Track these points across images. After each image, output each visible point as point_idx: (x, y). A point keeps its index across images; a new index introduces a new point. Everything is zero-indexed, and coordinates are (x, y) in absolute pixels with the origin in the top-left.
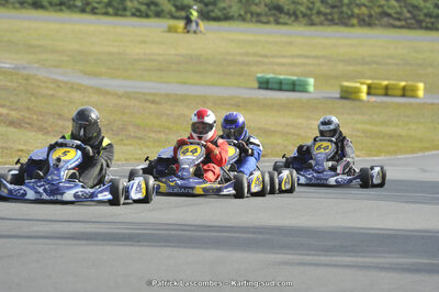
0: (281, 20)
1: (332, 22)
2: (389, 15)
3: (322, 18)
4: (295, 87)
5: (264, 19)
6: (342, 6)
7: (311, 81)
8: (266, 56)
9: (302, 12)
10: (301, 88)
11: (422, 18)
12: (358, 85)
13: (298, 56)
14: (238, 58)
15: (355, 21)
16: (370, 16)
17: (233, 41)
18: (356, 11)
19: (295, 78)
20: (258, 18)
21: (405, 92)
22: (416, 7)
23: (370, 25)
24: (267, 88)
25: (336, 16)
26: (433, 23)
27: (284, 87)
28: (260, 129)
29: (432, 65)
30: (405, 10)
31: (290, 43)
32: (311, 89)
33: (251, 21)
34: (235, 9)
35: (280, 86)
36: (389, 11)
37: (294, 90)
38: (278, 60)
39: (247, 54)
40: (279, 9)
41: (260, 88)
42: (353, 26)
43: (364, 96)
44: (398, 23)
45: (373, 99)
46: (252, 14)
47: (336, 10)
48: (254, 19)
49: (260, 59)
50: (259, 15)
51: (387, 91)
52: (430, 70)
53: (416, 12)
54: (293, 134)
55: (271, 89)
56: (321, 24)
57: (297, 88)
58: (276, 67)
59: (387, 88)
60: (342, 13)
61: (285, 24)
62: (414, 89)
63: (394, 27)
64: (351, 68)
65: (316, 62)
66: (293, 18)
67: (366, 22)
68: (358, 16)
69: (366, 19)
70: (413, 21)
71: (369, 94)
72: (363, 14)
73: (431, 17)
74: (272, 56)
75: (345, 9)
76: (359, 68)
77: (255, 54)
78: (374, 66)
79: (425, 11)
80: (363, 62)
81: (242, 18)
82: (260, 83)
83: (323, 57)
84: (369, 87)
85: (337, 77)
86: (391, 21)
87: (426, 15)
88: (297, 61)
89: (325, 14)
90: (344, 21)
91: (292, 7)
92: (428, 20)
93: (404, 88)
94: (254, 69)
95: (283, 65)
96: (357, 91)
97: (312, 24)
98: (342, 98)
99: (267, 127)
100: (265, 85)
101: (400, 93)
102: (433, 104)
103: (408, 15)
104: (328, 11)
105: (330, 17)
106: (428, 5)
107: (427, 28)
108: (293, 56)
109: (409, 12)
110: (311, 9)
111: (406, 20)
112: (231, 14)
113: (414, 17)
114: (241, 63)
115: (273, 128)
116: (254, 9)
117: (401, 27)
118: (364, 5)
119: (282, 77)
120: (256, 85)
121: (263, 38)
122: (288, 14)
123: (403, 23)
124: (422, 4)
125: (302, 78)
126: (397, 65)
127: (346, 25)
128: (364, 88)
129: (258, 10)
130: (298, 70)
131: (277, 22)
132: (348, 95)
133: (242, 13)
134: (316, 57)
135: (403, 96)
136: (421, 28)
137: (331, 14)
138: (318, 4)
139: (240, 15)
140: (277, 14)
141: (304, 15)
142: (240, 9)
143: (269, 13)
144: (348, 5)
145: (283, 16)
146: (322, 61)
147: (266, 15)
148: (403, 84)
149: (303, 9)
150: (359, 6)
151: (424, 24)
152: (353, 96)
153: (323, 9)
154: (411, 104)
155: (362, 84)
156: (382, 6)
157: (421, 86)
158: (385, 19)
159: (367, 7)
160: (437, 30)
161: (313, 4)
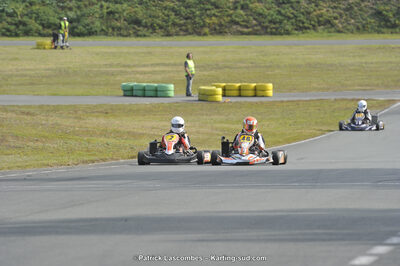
0: (140, 33)
1: (187, 32)
2: (237, 23)
3: (178, 29)
4: (157, 93)
5: (125, 33)
6: (195, 17)
7: (171, 87)
8: (129, 66)
9: (158, 25)
10: (162, 94)
11: (267, 24)
12: (213, 88)
13: (158, 65)
14: (104, 69)
15: (207, 30)
16: (221, 25)
17: (97, 54)
18: (208, 21)
19: (156, 85)
20: (119, 32)
21: (256, 93)
22: (260, 14)
23: (220, 33)
24: (132, 96)
25: (189, 27)
26: (277, 29)
27: (147, 93)
28: (129, 133)
29: (278, 67)
30: (251, 18)
31: (150, 53)
32: (172, 94)
33: (112, 35)
34: (98, 25)
35: (144, 93)
36: (237, 19)
37: (156, 97)
38: (140, 69)
39: (111, 65)
40: (137, 22)
41: (125, 96)
42: (205, 34)
43: (220, 98)
44: (246, 30)
45: (228, 100)
46: (113, 29)
47: (189, 21)
48: (115, 33)
49: (123, 69)
50: (120, 29)
51: (240, 93)
52: (277, 71)
53: (261, 20)
55: (136, 96)
56: (177, 34)
57: (159, 93)
58: (138, 76)
59: (240, 89)
60: (195, 23)
61: (145, 36)
62: (264, 90)
63: (242, 33)
64: (206, 73)
65: (174, 69)
66: (150, 31)
67: (219, 30)
68: (209, 26)
69: (218, 28)
70: (259, 28)
71: (224, 95)
72: (214, 23)
73: (275, 23)
74: (134, 66)
75: (197, 19)
76: (214, 73)
77: (118, 65)
78: (227, 70)
79: (269, 18)
80: (218, 67)
81: (104, 33)
82: (125, 91)
83: (181, 64)
84: (224, 89)
86: (239, 28)
87: (270, 22)
88: (157, 69)
89: (180, 25)
90: (197, 31)
91: (149, 21)
92: (273, 26)
93: (255, 89)
94: (118, 78)
95: (144, 73)
96: (213, 94)
97: (168, 35)
98: (199, 100)
100: (130, 92)
101: (251, 93)
102: (282, 102)
103: (254, 22)
104: (182, 22)
105: (184, 27)
106: (271, 12)
107: (272, 34)
108: (154, 65)
109: (255, 19)
110: (166, 22)
111: (253, 27)
112: (94, 29)
113: (260, 24)
114: (107, 73)
115: (141, 131)
116: (114, 23)
117: (249, 34)
118: (214, 15)
119: (145, 84)
120: (122, 93)
121: (125, 50)
122: (146, 26)
123: (250, 30)
124: (266, 12)
125: (163, 85)
126: (247, 68)
127: (199, 34)
128: (220, 91)
129: (119, 24)
130: (159, 77)
131: (137, 35)
132: (205, 98)
133: (104, 28)
134: (175, 65)
135: (255, 96)
136: (266, 33)
137: (184, 25)
138: (173, 17)
139: (103, 30)
140: (136, 27)
141: (161, 28)
142: (101, 23)
143: (129, 27)
144: (200, 16)
145: (141, 28)
146: (181, 68)
147: (126, 29)
148: (254, 85)
149: (159, 21)
150: (210, 16)
151: (269, 30)
152: (210, 98)
153: (177, 21)
154: (262, 103)
155: (217, 87)
156: (230, 16)
157: (270, 86)
158: (235, 27)
159: (216, 16)
160: (281, 34)
161: (168, 16)
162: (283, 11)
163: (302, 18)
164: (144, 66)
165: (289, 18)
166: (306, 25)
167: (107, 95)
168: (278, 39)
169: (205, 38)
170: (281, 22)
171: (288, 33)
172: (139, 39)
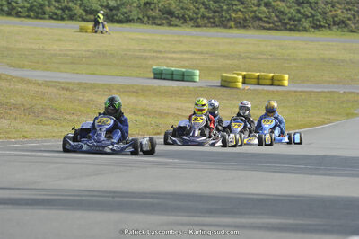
0: (172, 23)
1: (214, 24)
2: (260, 19)
3: (206, 21)
4: (184, 77)
5: (159, 22)
6: (222, 10)
7: (197, 72)
8: (160, 52)
9: (189, 16)
10: (189, 78)
11: (286, 21)
12: (235, 75)
13: (187, 52)
14: (137, 54)
15: (232, 24)
16: (245, 20)
17: (133, 39)
18: (233, 15)
19: (184, 70)
20: (153, 21)
21: (273, 82)
22: (282, 12)
23: (244, 27)
24: (161, 79)
25: (217, 20)
26: (296, 26)
27: (175, 77)
28: (156, 111)
29: (295, 60)
30: (273, 15)
31: (181, 42)
32: (197, 79)
33: (147, 23)
34: (134, 14)
35: (172, 76)
36: (260, 15)
37: (183, 80)
38: (169, 55)
39: (145, 50)
40: (171, 13)
41: (155, 78)
42: (231, 27)
43: (240, 85)
44: (267, 26)
45: (247, 87)
46: (148, 18)
47: (217, 14)
48: (150, 22)
49: (155, 54)
50: (154, 18)
51: (259, 81)
52: (293, 64)
53: (282, 17)
55: (165, 79)
56: (205, 26)
57: (186, 78)
58: (168, 61)
59: (258, 78)
60: (222, 17)
61: (176, 26)
62: (281, 79)
63: (264, 28)
64: (228, 62)
65: (201, 56)
66: (182, 21)
67: (242, 25)
68: (235, 20)
69: (242, 22)
70: (279, 24)
71: (244, 83)
72: (239, 18)
73: (294, 20)
74: (165, 52)
75: (224, 14)
76: (236, 62)
77: (150, 51)
78: (248, 60)
79: (289, 15)
80: (239, 57)
81: (141, 21)
82: (155, 74)
83: (207, 53)
84: (244, 77)
85: (218, 70)
86: (262, 24)
87: (290, 19)
88: (185, 56)
89: (209, 18)
90: (224, 23)
91: (181, 12)
92: (292, 23)
93: (272, 78)
94: (151, 62)
95: (174, 59)
96: (235, 81)
97: (198, 26)
98: (221, 86)
99: (162, 110)
100: (159, 75)
101: (269, 82)
102: (296, 91)
103: (276, 19)
104: (211, 15)
105: (211, 20)
106: (291, 10)
107: (291, 30)
108: (182, 52)
109: (276, 16)
110: (196, 14)
111: (274, 22)
112: (131, 17)
113: (280, 21)
114: (140, 57)
115: (166, 111)
116: (150, 13)
117: (269, 29)
118: (240, 10)
119: (174, 69)
120: (152, 76)
121: (158, 37)
122: (178, 17)
123: (271, 25)
124: (286, 10)
125: (189, 70)
126: (267, 59)
127: (225, 27)
128: (240, 78)
129: (154, 14)
130: (186, 63)
131: (170, 25)
132: (227, 84)
133: (141, 17)
134: (201, 53)
135: (272, 85)
136: (286, 29)
137: (213, 18)
138: (202, 10)
139: (139, 18)
140: (169, 17)
141: (191, 19)
142: (138, 13)
143: (163, 17)
144: (227, 11)
145: (174, 19)
146: (207, 56)
147: (160, 18)
148: (272, 75)
149: (190, 13)
150: (236, 11)
151: (288, 26)
152: (231, 85)
153: (206, 14)
154: (278, 91)
155: (238, 75)
156: (255, 12)
157: (286, 76)
158: (257, 22)
159: (242, 12)
160: (299, 31)
161: (198, 9)
162: (302, 10)
163: (319, 17)
164: (174, 52)
165: (307, 17)
166: (322, 24)
167: (139, 77)
168: (296, 35)
169: (230, 31)
170: (299, 20)
171: (305, 30)
172: (171, 28)
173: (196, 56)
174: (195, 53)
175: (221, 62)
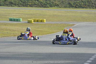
0: (12, 6)
1: (24, 6)
2: (36, 4)
3: (22, 5)
4: (17, 20)
5: (9, 5)
7: (21, 19)
8: (10, 14)
9: (17, 4)
10: (19, 21)
11: (43, 5)
12: (31, 20)
13: (17, 13)
14: (4, 14)
15: (29, 6)
16: (32, 5)
17: (2, 10)
18: (29, 3)
19: (17, 18)
20: (7, 5)
21: (41, 21)
22: (41, 2)
23: (32, 7)
24: (11, 21)
25: (24, 5)
26: (45, 6)
27: (15, 20)
28: (12, 30)
29: (46, 15)
30: (39, 3)
31: (15, 11)
32: (21, 21)
33: (6, 6)
34: (2, 3)
35: (14, 20)
36: (36, 3)
37: (17, 21)
38: (13, 14)
39: (6, 13)
40: (12, 3)
41: (10, 21)
42: (28, 7)
43: (33, 22)
44: (38, 6)
46: (6, 4)
47: (24, 3)
48: (6, 5)
49: (9, 14)
50: (7, 4)
51: (38, 21)
52: (46, 16)
53: (42, 4)
54: (20, 31)
55: (12, 21)
56: (21, 6)
57: (18, 21)
58: (12, 16)
59: (38, 20)
60: (26, 4)
61: (13, 6)
63: (37, 7)
64: (29, 16)
65: (21, 15)
66: (15, 5)
67: (31, 6)
68: (29, 5)
69: (31, 5)
70: (41, 6)
71: (34, 22)
72: (30, 4)
73: (45, 5)
74: (12, 14)
75: (26, 3)
77: (7, 13)
78: (34, 15)
79: (44, 3)
80: (32, 15)
81: (4, 5)
82: (10, 20)
83: (23, 14)
84: (34, 20)
85: (26, 18)
86: (37, 6)
87: (44, 4)
88: (17, 14)
89: (22, 4)
90: (26, 6)
92: (44, 5)
93: (41, 20)
95: (14, 15)
97: (19, 6)
98: (28, 23)
99: (14, 29)
100: (11, 20)
101: (40, 21)
102: (48, 24)
103: (40, 4)
104: (23, 3)
105: (23, 5)
106: (44, 2)
107: (44, 7)
108: (16, 14)
109: (40, 3)
111: (40, 5)
112: (1, 4)
113: (41, 5)
114: (5, 15)
115: (15, 30)
116: (6, 3)
117: (39, 7)
118: (30, 2)
119: (15, 18)
120: (9, 20)
121: (9, 10)
122: (14, 4)
123: (39, 6)
124: (43, 2)
125: (19, 18)
126: (39, 15)
127: (27, 7)
129: (7, 3)
130: (18, 17)
131: (11, 6)
133: (4, 4)
134: (21, 14)
135: (41, 22)
136: (43, 7)
137: (23, 4)
138: (20, 2)
139: (3, 5)
141: (17, 5)
143: (10, 4)
144: (27, 2)
145: (13, 5)
146: (23, 15)
147: (9, 4)
149: (17, 3)
150: (29, 2)
151: (43, 6)
152: (30, 22)
153: (21, 3)
154: (43, 24)
155: (32, 19)
156: (34, 2)
157: (45, 20)
158: (35, 5)
159: (31, 2)
160: (46, 7)
161: (19, 2)
162: (47, 2)
163: (51, 4)
164: (14, 14)
165: (48, 4)
166: (52, 5)
167: (5, 21)
168: (46, 8)
169: (28, 8)
170: (46, 5)
171: (48, 7)
172: (12, 7)
173: (20, 15)
174: (19, 14)
175: (27, 16)
